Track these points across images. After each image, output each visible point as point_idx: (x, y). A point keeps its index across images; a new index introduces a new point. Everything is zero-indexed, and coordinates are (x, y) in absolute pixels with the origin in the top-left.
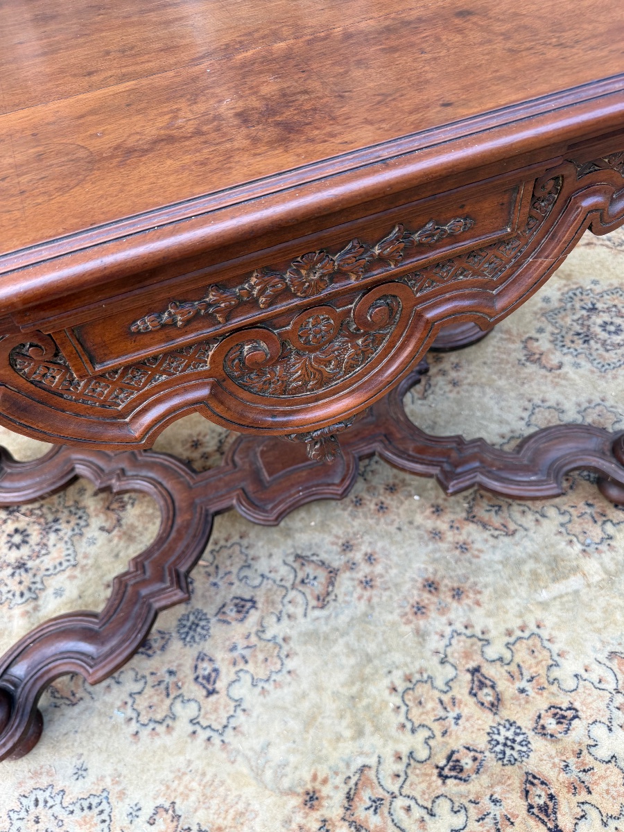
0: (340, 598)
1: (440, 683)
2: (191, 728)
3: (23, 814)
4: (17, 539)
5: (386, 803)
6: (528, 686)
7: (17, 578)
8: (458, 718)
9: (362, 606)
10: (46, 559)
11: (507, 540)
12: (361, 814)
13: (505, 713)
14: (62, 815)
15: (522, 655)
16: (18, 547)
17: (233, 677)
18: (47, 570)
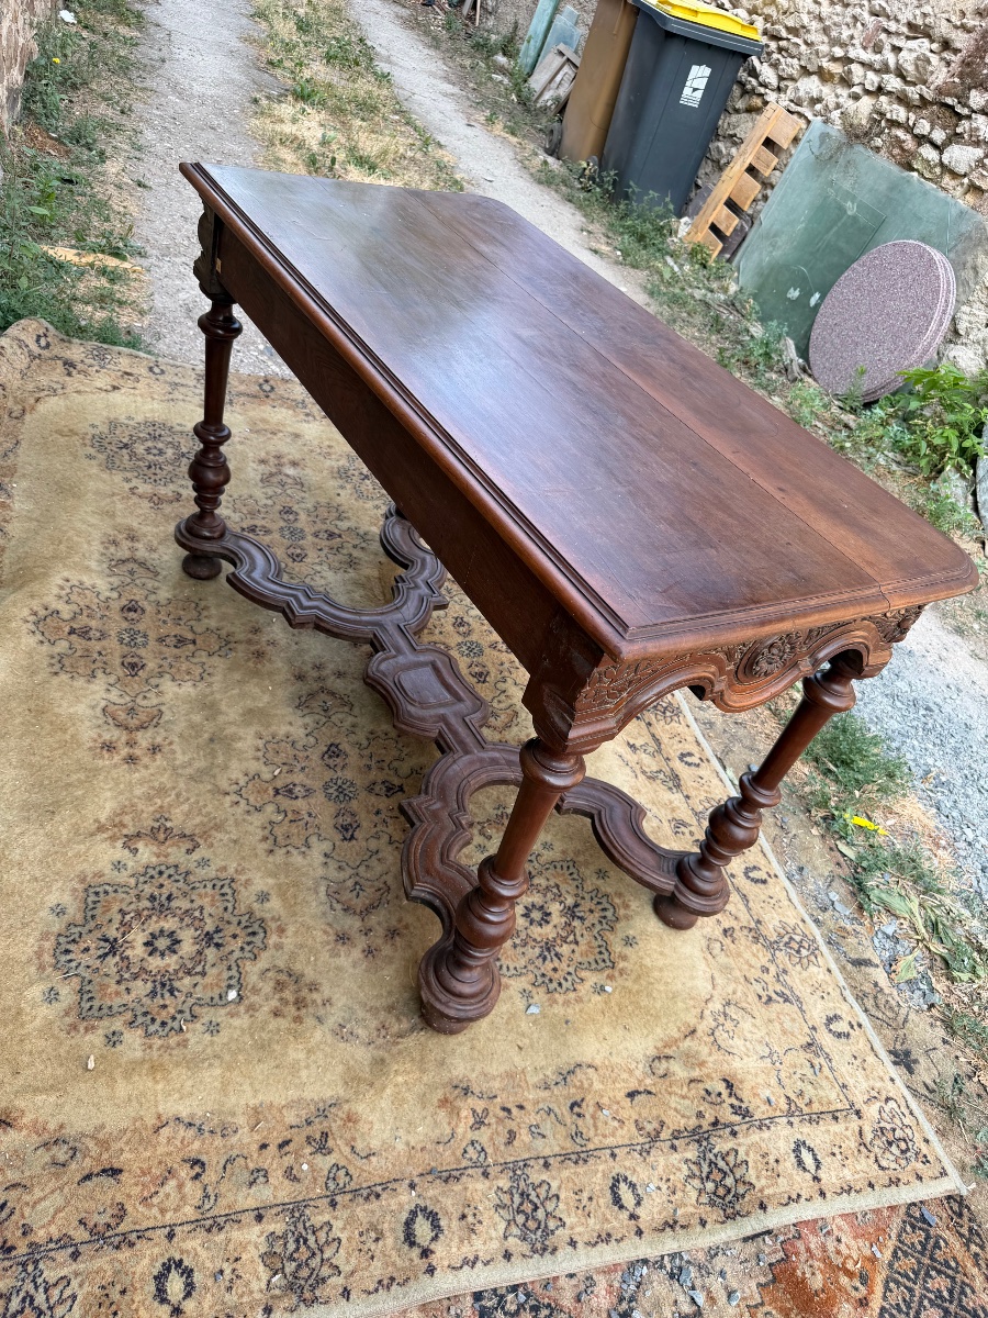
18: (226, 909)
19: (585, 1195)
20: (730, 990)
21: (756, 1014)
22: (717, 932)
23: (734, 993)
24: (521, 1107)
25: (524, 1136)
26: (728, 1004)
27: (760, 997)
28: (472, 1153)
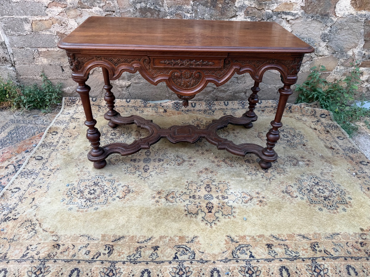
0: (183, 165)
1: (199, 185)
2: (138, 176)
3: (95, 178)
4: (113, 134)
5: (175, 198)
6: (219, 191)
7: (110, 141)
8: (200, 191)
9: (188, 168)
10: (118, 140)
11: (230, 167)
12: (169, 198)
13: (211, 193)
14: (104, 181)
15: (221, 186)
16: (113, 136)
17: (152, 170)
19: (22, 183)
20: (39, 236)
21: (27, 241)
22: (60, 242)
23: (38, 237)
24: (48, 178)
25: (43, 176)
26: (36, 233)
27: (31, 245)
28: (46, 168)
